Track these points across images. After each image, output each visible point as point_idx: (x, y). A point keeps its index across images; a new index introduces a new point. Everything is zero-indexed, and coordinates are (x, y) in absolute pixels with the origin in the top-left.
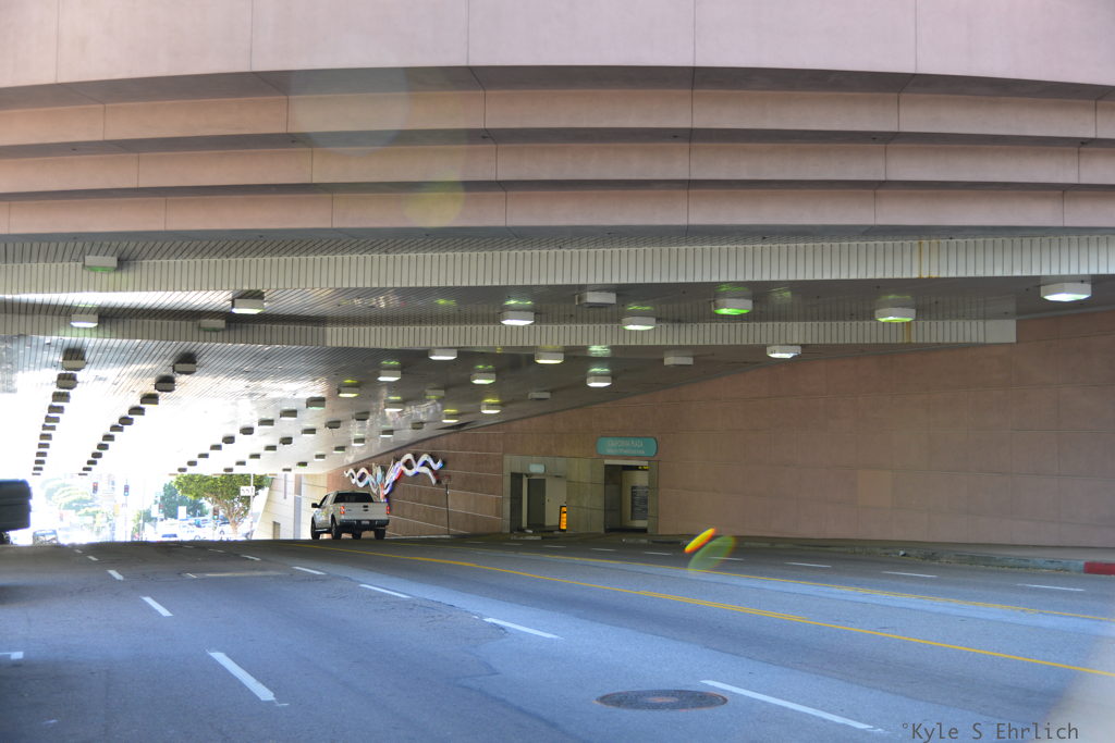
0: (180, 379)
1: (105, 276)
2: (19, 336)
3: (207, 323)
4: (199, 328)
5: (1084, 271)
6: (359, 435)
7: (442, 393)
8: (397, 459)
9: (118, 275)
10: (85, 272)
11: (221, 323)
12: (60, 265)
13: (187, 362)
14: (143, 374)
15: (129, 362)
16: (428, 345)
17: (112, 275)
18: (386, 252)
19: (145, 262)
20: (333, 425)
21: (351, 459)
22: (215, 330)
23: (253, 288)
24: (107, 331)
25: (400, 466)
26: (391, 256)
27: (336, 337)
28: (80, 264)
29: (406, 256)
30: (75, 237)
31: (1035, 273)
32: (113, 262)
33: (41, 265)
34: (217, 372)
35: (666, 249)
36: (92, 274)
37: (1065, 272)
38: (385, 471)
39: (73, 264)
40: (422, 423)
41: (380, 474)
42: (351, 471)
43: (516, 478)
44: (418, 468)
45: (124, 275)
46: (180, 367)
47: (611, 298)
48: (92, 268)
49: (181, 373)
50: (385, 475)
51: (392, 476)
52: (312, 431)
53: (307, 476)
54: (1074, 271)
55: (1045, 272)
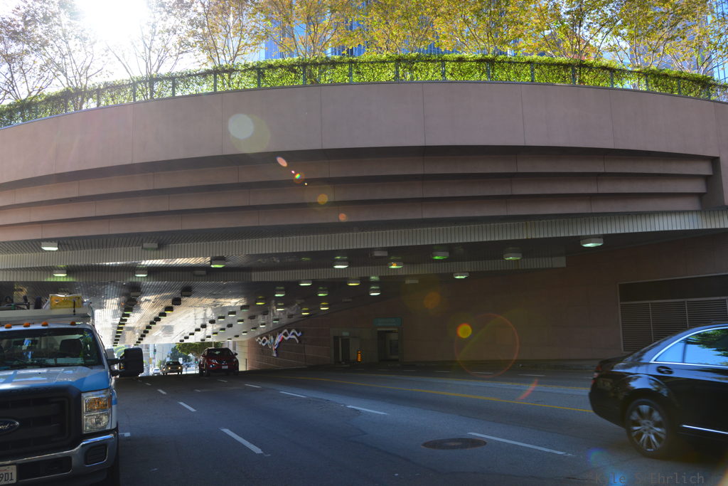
0: (184, 299)
1: (152, 252)
2: (111, 282)
3: (197, 272)
4: (194, 275)
5: (601, 233)
6: (263, 322)
7: (303, 301)
8: (280, 332)
9: (158, 252)
10: (143, 251)
11: (204, 272)
12: (131, 248)
13: (188, 292)
14: (166, 297)
15: (161, 292)
16: (299, 279)
17: (155, 252)
18: (282, 236)
19: (170, 245)
20: (252, 317)
21: (259, 334)
22: (202, 276)
23: (221, 255)
24: (152, 278)
25: (282, 335)
26: (284, 238)
27: (256, 277)
28: (141, 247)
29: (291, 238)
30: (139, 234)
31: (579, 234)
32: (156, 246)
33: (122, 248)
34: (200, 295)
35: (410, 230)
36: (146, 251)
37: (592, 233)
38: (275, 338)
39: (137, 247)
40: (292, 315)
41: (272, 339)
42: (259, 338)
43: (336, 338)
44: (290, 336)
45: (161, 252)
46: (184, 293)
47: (385, 254)
48: (147, 249)
49: (185, 296)
50: (275, 340)
51: (278, 340)
52: (242, 321)
53: (238, 341)
54: (596, 233)
55: (584, 234)
